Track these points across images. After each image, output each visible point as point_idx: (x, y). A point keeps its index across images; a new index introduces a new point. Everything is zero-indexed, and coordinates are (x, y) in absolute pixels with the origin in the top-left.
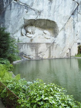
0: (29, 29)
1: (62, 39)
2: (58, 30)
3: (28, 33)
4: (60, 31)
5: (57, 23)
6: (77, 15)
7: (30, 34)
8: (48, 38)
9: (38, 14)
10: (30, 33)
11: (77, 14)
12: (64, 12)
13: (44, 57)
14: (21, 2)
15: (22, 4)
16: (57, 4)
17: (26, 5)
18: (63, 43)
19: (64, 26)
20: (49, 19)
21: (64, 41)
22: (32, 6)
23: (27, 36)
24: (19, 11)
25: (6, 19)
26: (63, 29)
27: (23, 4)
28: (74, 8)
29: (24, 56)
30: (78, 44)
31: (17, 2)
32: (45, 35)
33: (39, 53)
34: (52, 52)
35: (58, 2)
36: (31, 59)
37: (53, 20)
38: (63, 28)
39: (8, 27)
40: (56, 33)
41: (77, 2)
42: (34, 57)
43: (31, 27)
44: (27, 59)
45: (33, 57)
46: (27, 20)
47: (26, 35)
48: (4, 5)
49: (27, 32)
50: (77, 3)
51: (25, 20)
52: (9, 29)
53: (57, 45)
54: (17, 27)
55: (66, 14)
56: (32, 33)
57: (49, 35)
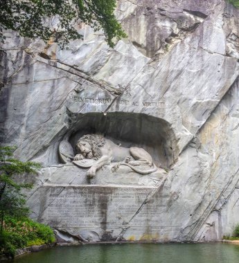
0: (82, 142)
1: (189, 175)
2: (177, 147)
3: (78, 156)
4: (184, 150)
5: (173, 126)
7: (86, 157)
8: (144, 171)
9: (113, 97)
10: (87, 153)
12: (198, 92)
13: (127, 237)
14: (62, 60)
15: (63, 66)
16: (174, 67)
17: (75, 71)
18: (194, 190)
19: (197, 134)
20: (146, 113)
21: (196, 184)
22: (95, 73)
23: (75, 165)
24: (53, 87)
25: (10, 111)
26: (194, 145)
27: (67, 68)
29: (61, 232)
31: (50, 62)
32: (133, 162)
34: (154, 218)
35: (176, 62)
36: (82, 240)
37: (160, 117)
38: (192, 142)
39: (17, 134)
40: (170, 155)
43: (88, 136)
45: (92, 235)
46: (76, 114)
47: (72, 160)
48: (7, 70)
49: (77, 151)
51: (70, 114)
52: (19, 141)
53: (171, 196)
54: (43, 135)
55: (203, 96)
56: (91, 153)
57: (148, 163)
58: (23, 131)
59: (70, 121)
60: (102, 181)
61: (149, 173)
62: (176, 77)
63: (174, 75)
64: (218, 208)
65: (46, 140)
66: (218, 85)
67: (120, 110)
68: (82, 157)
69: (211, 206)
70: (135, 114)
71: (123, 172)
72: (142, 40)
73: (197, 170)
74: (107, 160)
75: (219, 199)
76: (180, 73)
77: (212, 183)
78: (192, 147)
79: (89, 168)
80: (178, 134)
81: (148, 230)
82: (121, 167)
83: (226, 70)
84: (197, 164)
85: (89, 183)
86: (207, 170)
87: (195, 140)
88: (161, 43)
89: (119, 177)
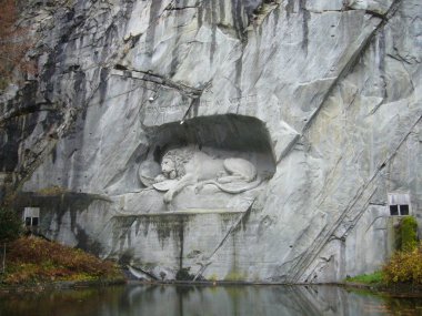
0: (165, 160)
1: (290, 192)
4: (286, 155)
5: (268, 125)
6: (382, 67)
7: (168, 177)
9: (190, 100)
10: (169, 173)
11: (382, 61)
12: (302, 72)
13: (208, 275)
14: (137, 68)
15: (138, 75)
16: (266, 46)
17: (150, 78)
19: (304, 130)
20: (234, 112)
21: (300, 203)
22: (173, 74)
24: (127, 101)
25: (86, 136)
26: (301, 147)
28: (352, 41)
29: (133, 267)
30: (393, 209)
31: (125, 73)
33: (190, 257)
34: (243, 251)
36: (155, 278)
37: (251, 115)
39: (93, 159)
41: (368, 12)
42: (168, 269)
43: (173, 151)
44: (144, 276)
45: (166, 272)
46: (152, 128)
48: (85, 92)
50: (367, 17)
51: (146, 129)
52: (96, 167)
53: (261, 222)
54: (119, 158)
55: (309, 77)
56: (174, 173)
57: (243, 179)
58: (99, 156)
59: (148, 137)
60: (183, 207)
61: (242, 192)
62: (270, 58)
63: (266, 56)
64: (339, 235)
65: (122, 163)
66: (332, 56)
67: (199, 115)
68: (163, 178)
69: (325, 234)
70: (220, 116)
71: (208, 193)
72: (228, 19)
73: (303, 182)
74: (191, 178)
75: (340, 222)
76: (274, 50)
77: (328, 200)
78: (298, 150)
79: (166, 191)
80: (274, 135)
81: (235, 268)
82: (206, 187)
83: (345, 32)
84: (304, 174)
85: (167, 209)
86: (318, 182)
87: (302, 139)
88: (250, 17)
89: (203, 200)
